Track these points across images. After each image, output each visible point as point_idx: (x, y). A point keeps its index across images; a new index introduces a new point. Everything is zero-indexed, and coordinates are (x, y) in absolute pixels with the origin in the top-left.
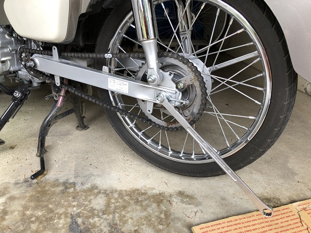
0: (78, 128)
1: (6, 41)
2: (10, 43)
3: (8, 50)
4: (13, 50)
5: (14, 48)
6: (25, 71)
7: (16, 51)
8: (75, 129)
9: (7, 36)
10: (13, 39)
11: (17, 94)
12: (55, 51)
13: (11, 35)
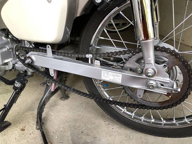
0: (62, 99)
1: (3, 42)
2: (7, 43)
3: (6, 49)
4: (10, 49)
5: (10, 47)
6: (21, 63)
7: (13, 49)
8: (59, 100)
9: (4, 38)
10: (9, 40)
11: (18, 85)
12: (49, 49)
13: (7, 37)
